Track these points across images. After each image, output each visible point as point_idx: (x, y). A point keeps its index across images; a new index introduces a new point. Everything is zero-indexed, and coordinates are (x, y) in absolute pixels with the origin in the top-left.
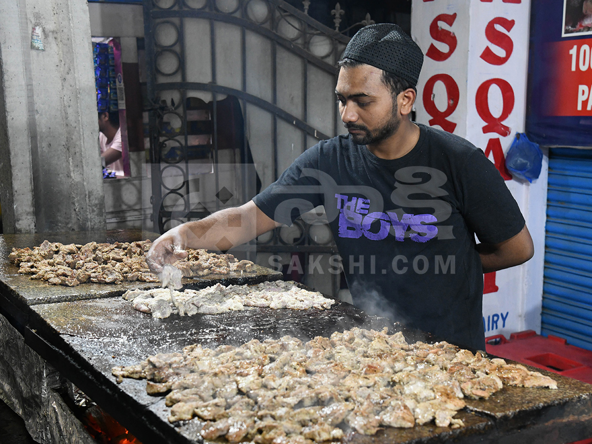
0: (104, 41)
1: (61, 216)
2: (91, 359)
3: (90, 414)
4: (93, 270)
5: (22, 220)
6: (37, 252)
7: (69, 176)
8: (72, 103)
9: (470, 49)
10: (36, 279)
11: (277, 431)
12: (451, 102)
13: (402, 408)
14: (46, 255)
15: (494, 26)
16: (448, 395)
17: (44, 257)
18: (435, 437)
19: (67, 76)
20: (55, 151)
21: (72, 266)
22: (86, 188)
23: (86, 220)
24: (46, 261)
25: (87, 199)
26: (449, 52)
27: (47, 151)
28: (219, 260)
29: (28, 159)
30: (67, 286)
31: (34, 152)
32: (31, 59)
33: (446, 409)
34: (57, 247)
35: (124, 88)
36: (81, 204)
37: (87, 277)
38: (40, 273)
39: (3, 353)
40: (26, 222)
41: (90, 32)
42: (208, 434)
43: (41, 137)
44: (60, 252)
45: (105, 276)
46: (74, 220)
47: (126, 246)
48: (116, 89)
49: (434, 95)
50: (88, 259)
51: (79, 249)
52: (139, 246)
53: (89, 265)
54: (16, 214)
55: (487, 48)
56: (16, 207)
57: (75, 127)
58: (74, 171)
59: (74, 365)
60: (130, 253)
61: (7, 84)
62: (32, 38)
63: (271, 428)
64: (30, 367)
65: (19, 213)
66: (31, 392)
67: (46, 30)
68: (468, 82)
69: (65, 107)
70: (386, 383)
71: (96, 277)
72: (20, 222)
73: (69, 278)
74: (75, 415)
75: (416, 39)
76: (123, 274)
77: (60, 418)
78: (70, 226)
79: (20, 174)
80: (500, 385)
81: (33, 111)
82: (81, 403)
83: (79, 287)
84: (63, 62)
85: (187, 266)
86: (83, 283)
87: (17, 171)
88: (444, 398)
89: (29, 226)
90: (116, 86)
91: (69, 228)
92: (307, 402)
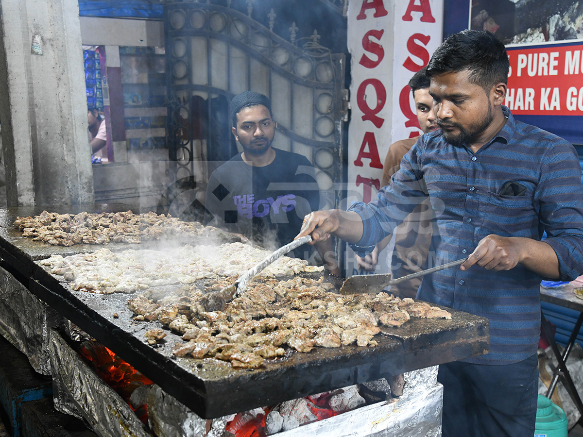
0: (91, 48)
1: (56, 192)
2: (85, 300)
3: (84, 346)
4: (85, 234)
5: (24, 195)
6: (37, 220)
7: (63, 159)
8: (65, 99)
9: (394, 58)
10: (37, 240)
11: (234, 350)
12: (380, 102)
13: (332, 333)
14: (45, 222)
15: (413, 41)
16: (366, 324)
17: (44, 224)
18: (357, 354)
19: (62, 76)
20: (51, 138)
21: (67, 230)
22: (78, 169)
23: (78, 195)
24: (46, 227)
25: (79, 178)
26: (378, 61)
27: (44, 138)
28: (189, 226)
29: (29, 144)
30: (63, 246)
31: (34, 139)
32: (31, 62)
33: (365, 334)
34: (54, 216)
35: (108, 88)
36: (73, 182)
37: (80, 239)
38: (41, 236)
39: (9, 303)
40: (27, 198)
41: (81, 40)
42: (179, 352)
43: (40, 127)
44: (57, 220)
45: (95, 238)
46: (67, 196)
47: (112, 215)
48: (101, 89)
49: (366, 96)
50: (81, 225)
51: (72, 217)
52: (123, 216)
53: (81, 230)
54: (18, 190)
55: (409, 58)
56: (19, 185)
57: (69, 119)
58: (67, 155)
59: (71, 306)
60: (115, 221)
61: (11, 82)
62: (32, 45)
63: (229, 348)
64: (33, 313)
65: (21, 189)
66: (34, 333)
67: (44, 38)
68: (394, 85)
69: (59, 101)
70: (320, 316)
71: (87, 239)
72: (22, 197)
73: (65, 240)
74: (71, 347)
75: (351, 50)
76: (110, 237)
77: (59, 351)
78: (63, 200)
79: (22, 157)
80: (408, 318)
81: (33, 105)
82: (76, 338)
83: (73, 247)
84: (58, 65)
85: (162, 230)
86: (76, 244)
87: (19, 154)
88: (364, 326)
89: (30, 200)
90: (101, 86)
91: (63, 203)
92: (258, 330)
